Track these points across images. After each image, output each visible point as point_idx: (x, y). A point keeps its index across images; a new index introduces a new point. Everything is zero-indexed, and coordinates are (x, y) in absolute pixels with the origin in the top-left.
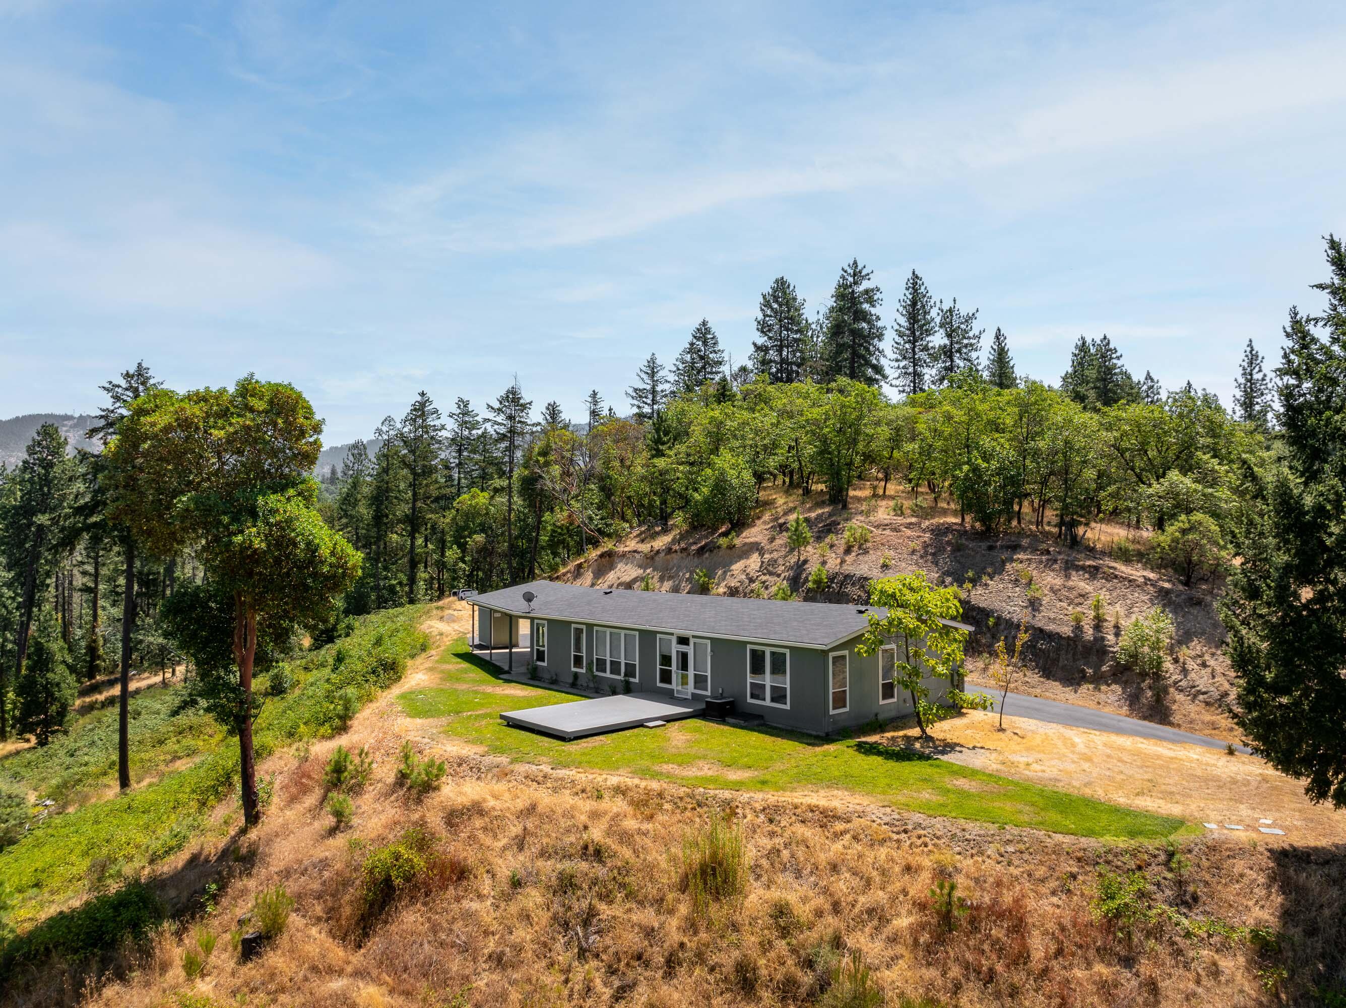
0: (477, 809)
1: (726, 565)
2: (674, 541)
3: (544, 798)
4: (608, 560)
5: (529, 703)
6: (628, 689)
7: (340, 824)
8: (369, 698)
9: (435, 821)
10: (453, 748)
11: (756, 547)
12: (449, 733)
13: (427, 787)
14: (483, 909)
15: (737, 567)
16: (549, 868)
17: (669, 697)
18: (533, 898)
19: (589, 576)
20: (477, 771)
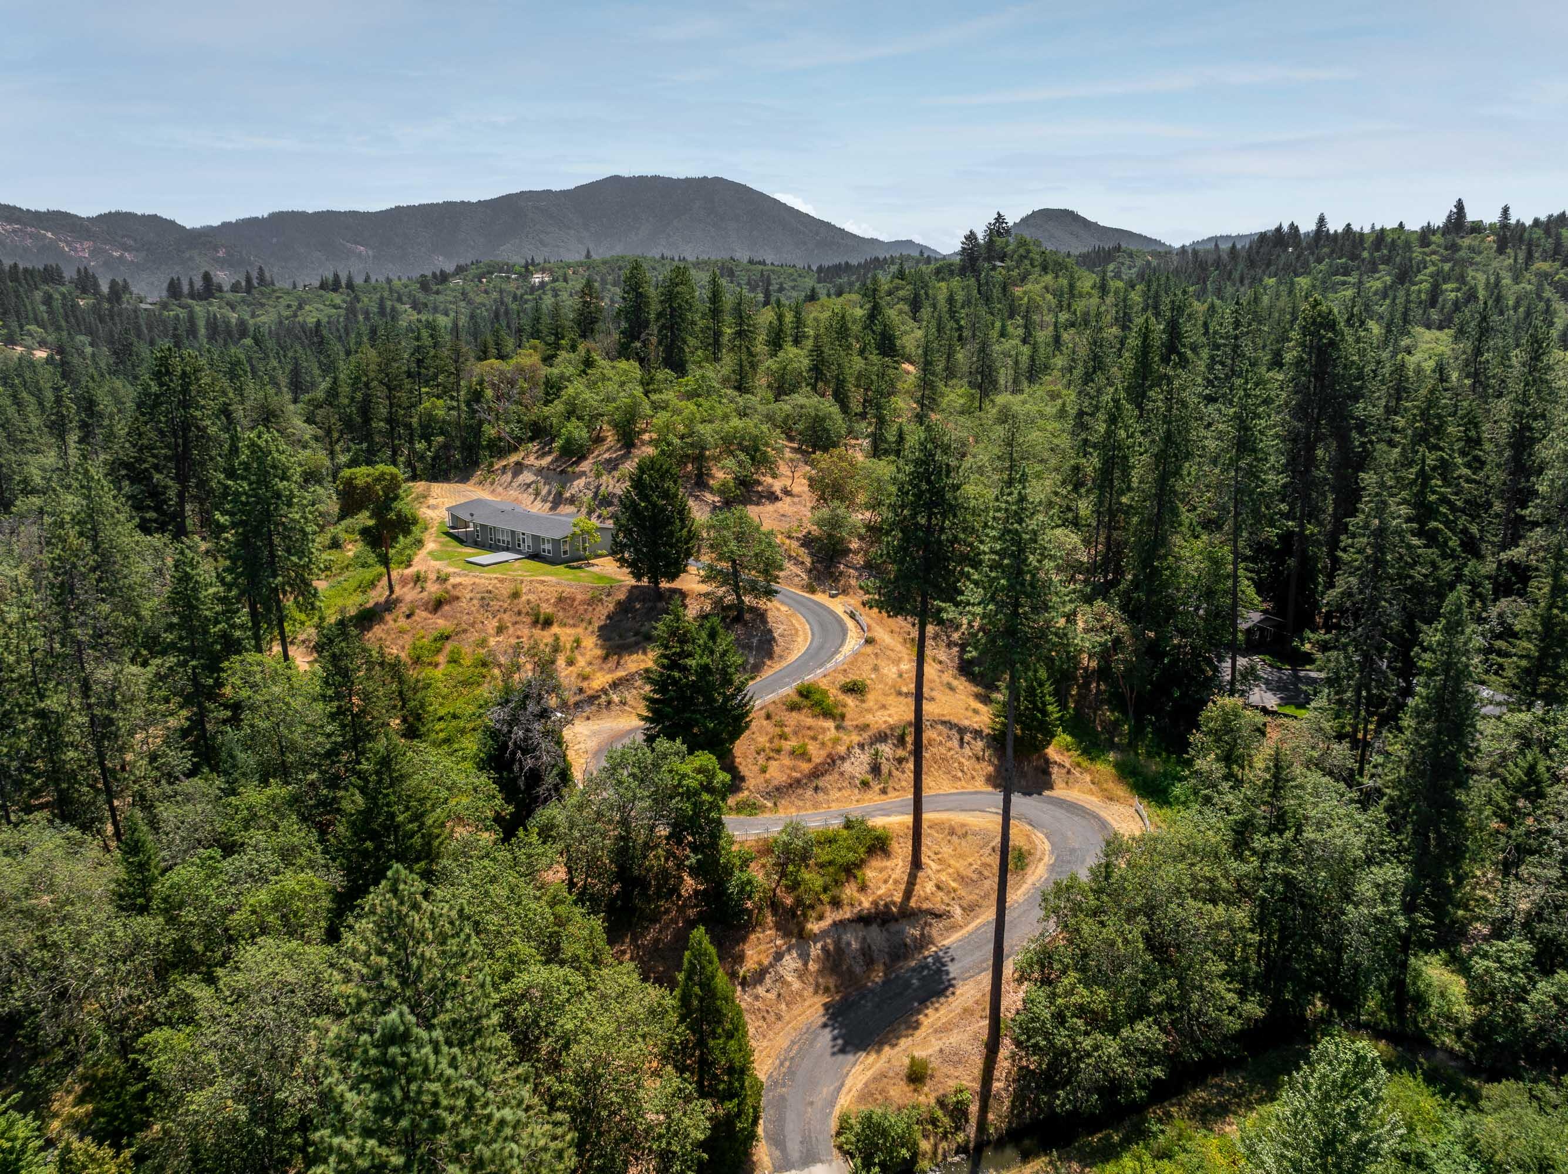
0: (460, 584)
1: (572, 481)
2: (552, 462)
3: (477, 580)
4: (519, 468)
5: (474, 555)
6: (507, 549)
7: (423, 589)
8: (415, 554)
9: (450, 587)
10: (451, 570)
11: (584, 473)
12: (449, 565)
13: (446, 580)
14: (464, 605)
15: (576, 483)
16: (479, 596)
17: (519, 552)
18: (475, 602)
19: (510, 475)
20: (459, 575)
